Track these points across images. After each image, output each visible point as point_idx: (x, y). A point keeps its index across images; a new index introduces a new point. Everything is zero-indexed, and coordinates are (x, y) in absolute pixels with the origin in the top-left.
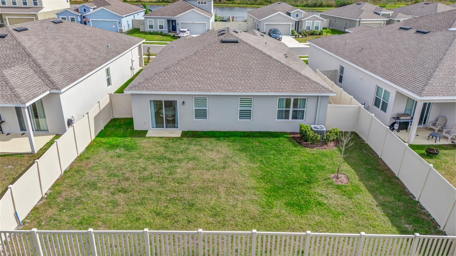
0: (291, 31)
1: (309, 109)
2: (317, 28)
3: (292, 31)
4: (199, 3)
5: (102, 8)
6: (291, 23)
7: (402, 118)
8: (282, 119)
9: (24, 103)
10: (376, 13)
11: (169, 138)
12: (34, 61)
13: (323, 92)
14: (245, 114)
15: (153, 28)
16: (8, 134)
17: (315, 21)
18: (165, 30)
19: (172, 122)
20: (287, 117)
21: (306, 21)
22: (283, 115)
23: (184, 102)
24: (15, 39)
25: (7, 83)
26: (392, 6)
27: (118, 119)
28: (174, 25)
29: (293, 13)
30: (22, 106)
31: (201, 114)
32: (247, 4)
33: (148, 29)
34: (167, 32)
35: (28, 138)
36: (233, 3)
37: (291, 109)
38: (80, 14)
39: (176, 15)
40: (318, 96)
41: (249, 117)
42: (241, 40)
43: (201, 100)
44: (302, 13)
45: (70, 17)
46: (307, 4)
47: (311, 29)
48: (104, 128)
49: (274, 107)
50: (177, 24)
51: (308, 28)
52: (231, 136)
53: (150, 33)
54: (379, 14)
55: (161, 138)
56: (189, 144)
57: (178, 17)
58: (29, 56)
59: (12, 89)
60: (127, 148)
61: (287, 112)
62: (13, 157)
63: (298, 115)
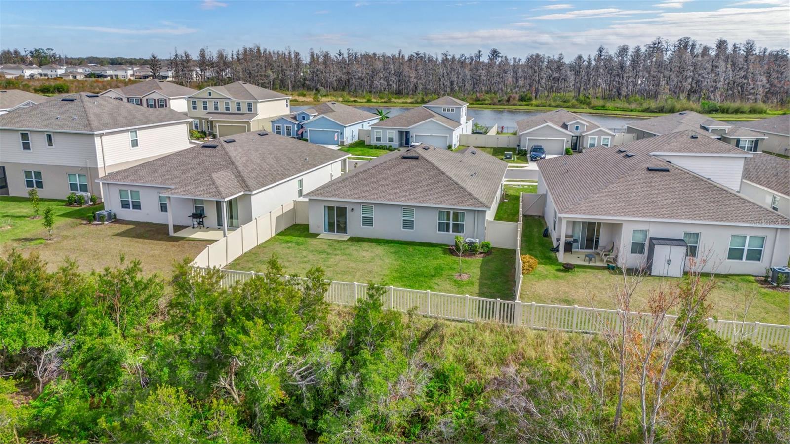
0: (564, 149)
1: (468, 222)
3: (567, 149)
4: (444, 110)
5: (323, 115)
6: (565, 139)
8: (444, 231)
9: (224, 198)
10: (704, 128)
11: (336, 240)
12: (236, 168)
13: (479, 207)
14: (408, 224)
15: (380, 141)
16: (207, 228)
17: (602, 137)
18: (396, 143)
19: (342, 229)
20: (448, 230)
21: (589, 137)
22: (444, 227)
23: (352, 209)
24: (224, 149)
25: (214, 183)
27: (298, 224)
28: (407, 137)
29: (571, 125)
30: (222, 200)
31: (368, 221)
33: (374, 142)
34: (397, 146)
35: (222, 232)
36: (528, 105)
37: (451, 222)
38: (297, 123)
39: (411, 125)
40: (475, 211)
41: (412, 227)
42: (422, 156)
43: (367, 207)
44: (584, 125)
45: (285, 126)
48: (285, 230)
49: (434, 220)
50: (411, 136)
51: (593, 145)
52: (391, 243)
53: (376, 147)
54: (707, 130)
55: (330, 239)
56: (351, 245)
57: (413, 128)
58: (233, 164)
59: (217, 187)
60: (298, 244)
61: (448, 225)
62: (209, 242)
63: (458, 228)
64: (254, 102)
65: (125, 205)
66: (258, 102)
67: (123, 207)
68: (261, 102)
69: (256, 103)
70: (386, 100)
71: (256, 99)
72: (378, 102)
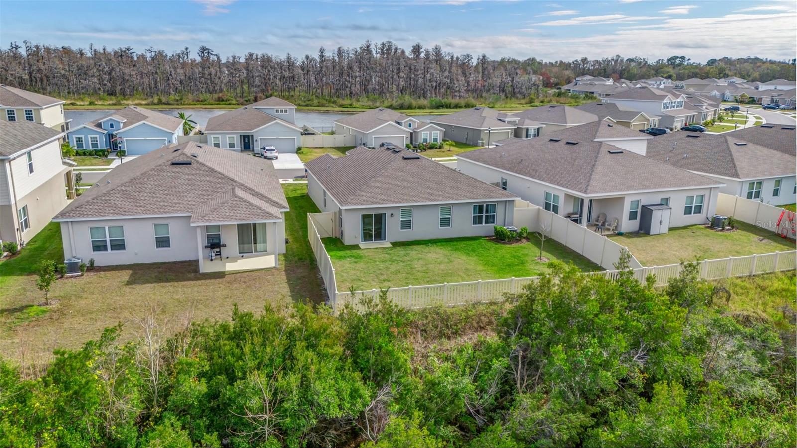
0: (405, 145)
1: (499, 213)
2: (436, 140)
4: (277, 111)
5: (143, 121)
6: (405, 135)
7: (572, 216)
8: (477, 224)
9: (282, 219)
10: (500, 120)
11: (383, 248)
13: (511, 197)
14: (445, 222)
16: (227, 258)
17: (433, 132)
18: (237, 149)
19: (379, 236)
20: (481, 222)
21: (422, 132)
22: (477, 220)
23: (392, 214)
26: (503, 106)
28: (246, 141)
29: (405, 122)
31: (406, 225)
38: (106, 132)
39: (253, 129)
40: (506, 201)
41: (448, 224)
43: (407, 211)
44: (415, 122)
45: (89, 136)
47: (428, 141)
49: (470, 213)
50: (254, 140)
51: (425, 140)
54: (504, 121)
57: (255, 132)
58: (233, 180)
59: (258, 208)
60: (355, 257)
61: (481, 217)
63: (490, 219)
64: (35, 109)
65: (99, 246)
66: (42, 109)
67: (94, 250)
68: (45, 108)
69: (38, 110)
71: (38, 105)
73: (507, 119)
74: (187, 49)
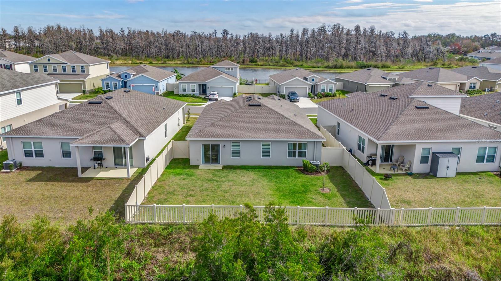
0: (307, 93)
1: (309, 150)
2: (331, 90)
3: (309, 93)
4: (226, 69)
5: (142, 74)
6: (308, 87)
7: (373, 156)
8: (291, 157)
10: (384, 78)
11: (214, 170)
12: (124, 119)
13: (318, 139)
14: (266, 154)
15: (186, 91)
16: (106, 168)
17: (329, 85)
18: (197, 93)
19: (216, 160)
20: (294, 156)
21: (321, 85)
22: (292, 154)
23: (224, 146)
24: (108, 104)
27: (176, 159)
28: (204, 88)
29: (309, 78)
31: (236, 154)
32: (269, 65)
33: (181, 92)
34: (198, 95)
36: (256, 65)
37: (297, 150)
38: (122, 80)
39: (207, 80)
40: (315, 141)
41: (269, 156)
42: (263, 104)
43: (236, 144)
44: (317, 78)
45: (113, 82)
46: (328, 66)
47: (325, 91)
48: (169, 164)
49: (286, 149)
50: (207, 88)
51: (323, 90)
52: (256, 168)
53: (184, 96)
54: (386, 79)
55: (209, 169)
56: (228, 173)
57: (208, 82)
58: (121, 116)
59: (119, 136)
61: (295, 152)
62: (116, 180)
63: (302, 154)
64: (86, 66)
65: (28, 154)
66: (90, 66)
67: (26, 156)
68: (92, 65)
69: (88, 66)
70: (162, 62)
71: (87, 64)
72: (157, 64)
73: (388, 77)
74: (215, 31)
